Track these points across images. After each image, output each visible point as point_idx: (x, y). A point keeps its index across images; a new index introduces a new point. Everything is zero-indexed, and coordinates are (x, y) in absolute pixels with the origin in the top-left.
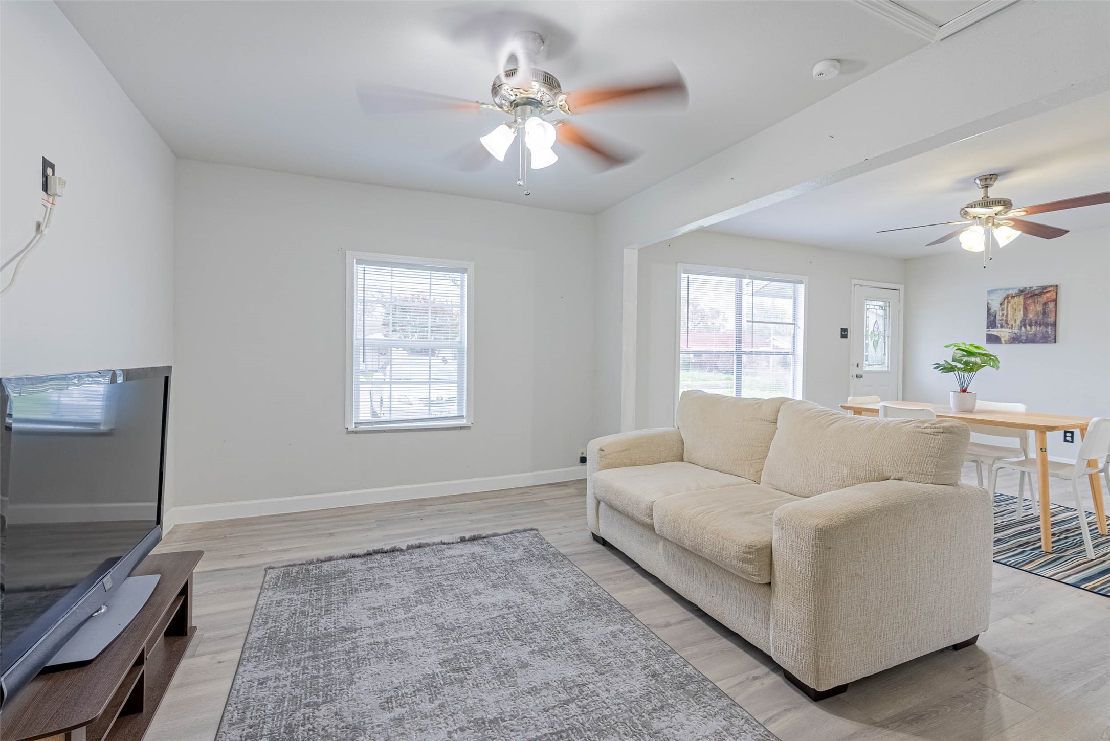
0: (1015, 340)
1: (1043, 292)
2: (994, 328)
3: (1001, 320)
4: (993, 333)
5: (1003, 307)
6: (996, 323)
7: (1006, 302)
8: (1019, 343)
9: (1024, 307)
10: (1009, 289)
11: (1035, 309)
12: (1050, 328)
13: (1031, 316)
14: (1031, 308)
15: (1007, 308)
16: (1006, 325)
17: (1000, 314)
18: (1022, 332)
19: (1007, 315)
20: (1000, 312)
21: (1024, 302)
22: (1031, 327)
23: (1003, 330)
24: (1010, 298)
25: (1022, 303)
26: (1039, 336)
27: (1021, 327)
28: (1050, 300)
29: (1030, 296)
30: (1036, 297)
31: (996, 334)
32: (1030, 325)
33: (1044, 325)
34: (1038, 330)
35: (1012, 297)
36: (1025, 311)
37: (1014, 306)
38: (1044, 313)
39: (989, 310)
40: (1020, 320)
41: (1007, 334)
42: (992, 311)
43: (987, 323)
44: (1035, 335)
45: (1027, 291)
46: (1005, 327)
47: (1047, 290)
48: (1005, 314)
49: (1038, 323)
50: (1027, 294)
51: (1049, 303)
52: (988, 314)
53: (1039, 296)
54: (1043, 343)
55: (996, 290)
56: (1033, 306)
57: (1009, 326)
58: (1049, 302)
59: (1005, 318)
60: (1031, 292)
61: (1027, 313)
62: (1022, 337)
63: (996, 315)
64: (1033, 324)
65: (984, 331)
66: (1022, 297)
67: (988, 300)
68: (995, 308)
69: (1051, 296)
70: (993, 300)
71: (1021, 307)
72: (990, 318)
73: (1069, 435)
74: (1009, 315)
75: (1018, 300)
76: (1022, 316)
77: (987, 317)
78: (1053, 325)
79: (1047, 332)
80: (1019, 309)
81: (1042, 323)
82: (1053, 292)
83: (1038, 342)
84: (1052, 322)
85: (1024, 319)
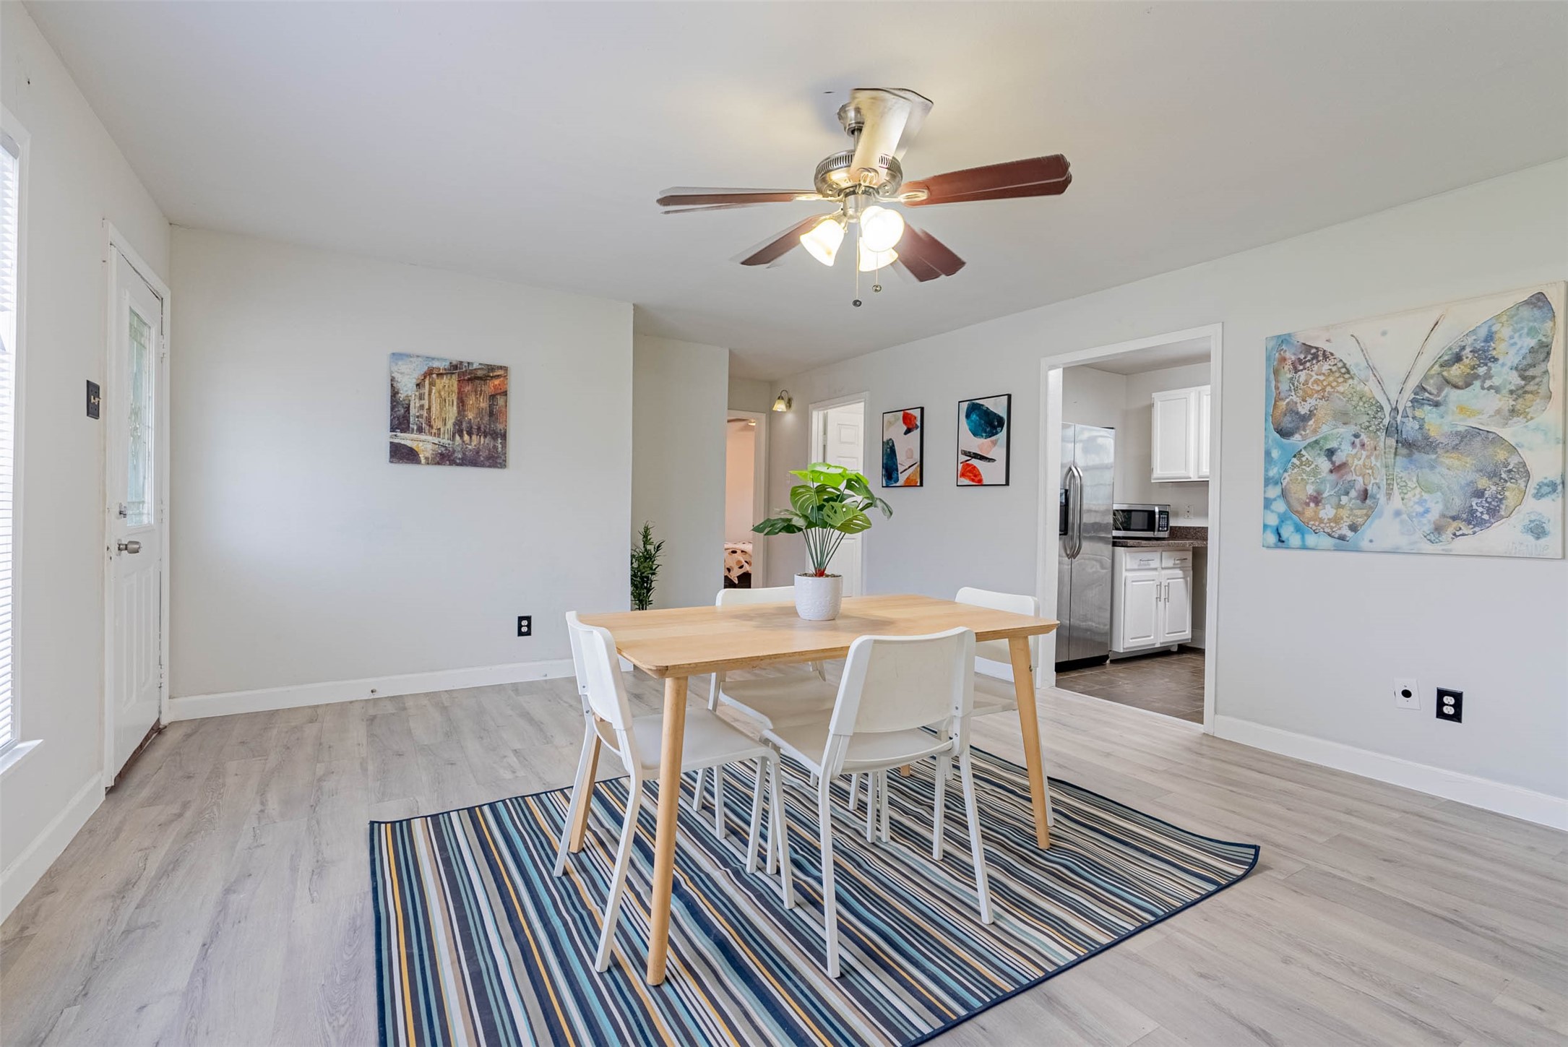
0: (444, 458)
1: (489, 376)
2: (405, 432)
3: (418, 417)
4: (403, 442)
5: (421, 391)
6: (408, 422)
7: (427, 382)
8: (450, 464)
9: (458, 398)
10: (433, 359)
11: (477, 404)
12: (500, 441)
13: (470, 415)
14: (471, 401)
15: (430, 395)
16: (427, 428)
17: (417, 405)
18: (457, 444)
19: (429, 409)
20: (417, 400)
21: (459, 389)
22: (471, 437)
23: (423, 437)
24: (434, 376)
25: (456, 390)
26: (484, 454)
27: (454, 436)
28: (499, 391)
29: (469, 380)
30: (478, 382)
31: (409, 443)
32: (470, 434)
33: (491, 435)
34: (482, 442)
36: (461, 404)
37: (442, 393)
38: (491, 414)
39: (394, 393)
40: (454, 420)
41: (430, 446)
42: (402, 396)
43: (391, 421)
44: (478, 453)
45: (464, 369)
46: (426, 431)
47: (495, 374)
48: (427, 407)
49: (483, 430)
50: (464, 374)
51: (498, 397)
52: (392, 401)
53: (483, 382)
54: (490, 466)
55: (409, 356)
56: (474, 398)
57: (434, 431)
58: (497, 394)
59: (425, 414)
60: (471, 372)
61: (464, 411)
62: (456, 455)
63: (409, 405)
64: (475, 431)
65: (383, 437)
66: (455, 377)
67: (391, 372)
68: (407, 391)
69: (499, 385)
70: (402, 373)
71: (455, 397)
72: (397, 409)
73: (525, 623)
74: (433, 409)
75: (451, 383)
76: (456, 415)
77: (389, 410)
78: (504, 436)
79: (495, 447)
80: (451, 400)
81: (487, 430)
82: (502, 379)
83: (483, 466)
84: (503, 432)
85: (459, 421)
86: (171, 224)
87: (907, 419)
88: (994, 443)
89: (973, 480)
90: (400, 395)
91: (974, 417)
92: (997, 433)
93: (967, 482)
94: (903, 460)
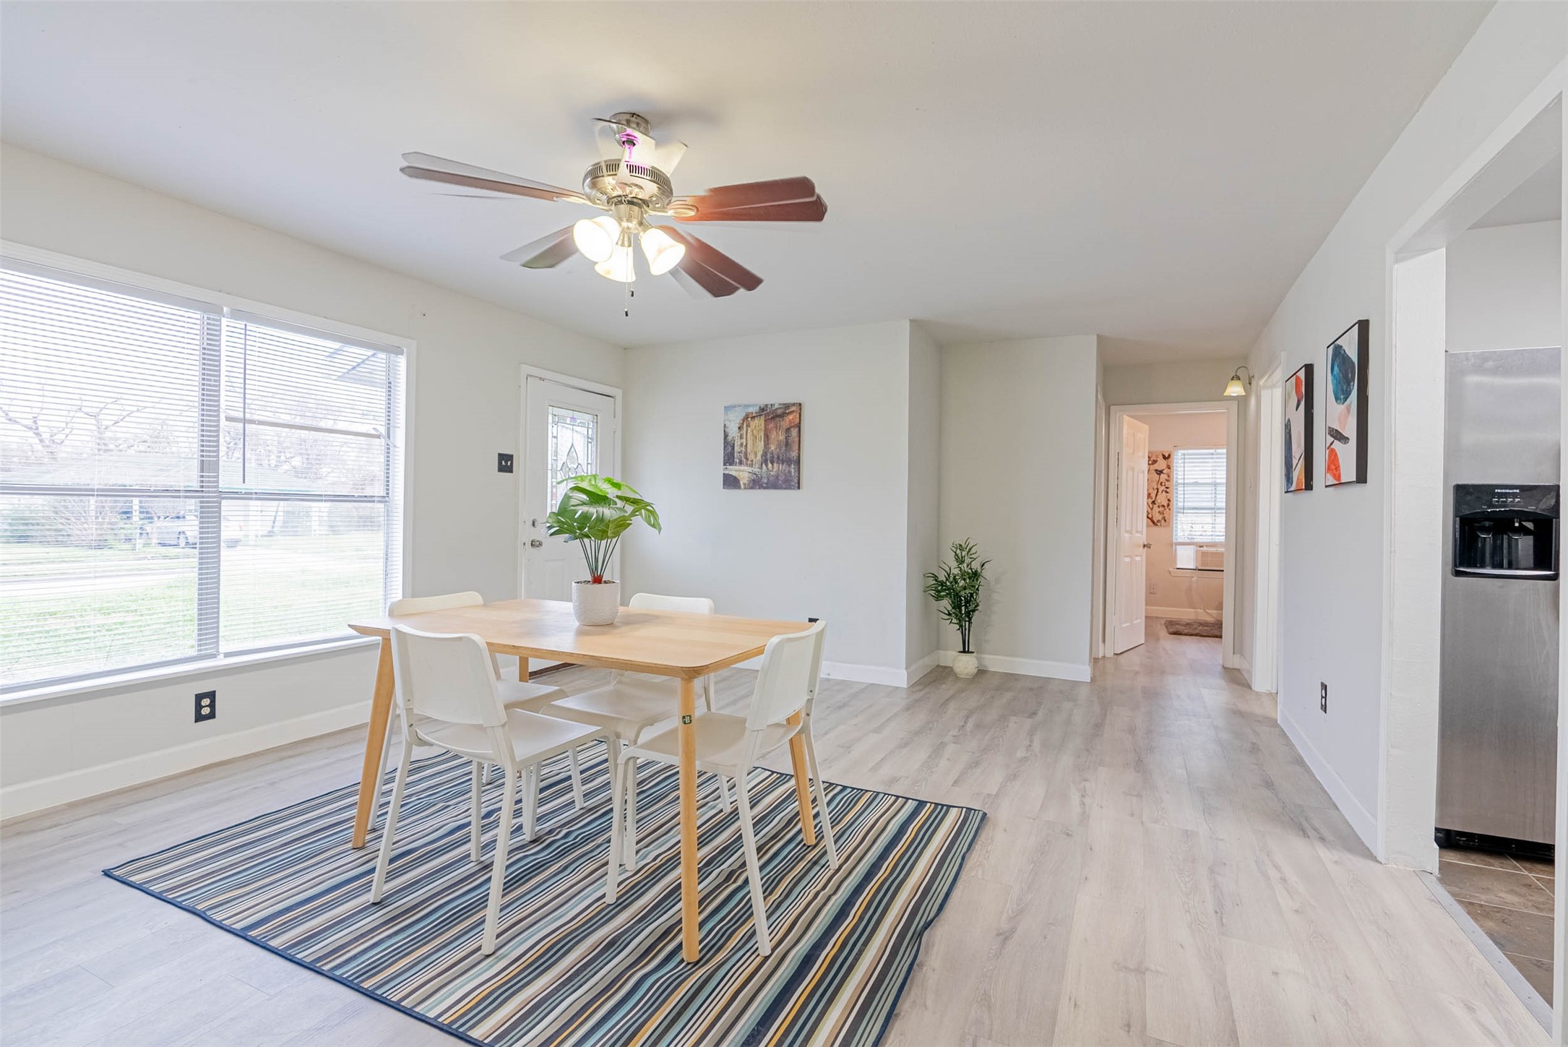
0: (756, 483)
1: (786, 413)
2: (732, 465)
3: (739, 453)
4: (730, 473)
5: (741, 433)
6: (734, 458)
7: (745, 425)
8: (759, 488)
9: (765, 435)
10: (749, 406)
11: (777, 438)
12: (793, 466)
13: (773, 447)
14: (773, 436)
15: (747, 435)
16: (745, 460)
17: (739, 443)
18: (763, 471)
19: (746, 446)
20: (739, 440)
21: (765, 428)
22: (773, 465)
23: (743, 468)
24: (749, 419)
25: (763, 429)
26: (782, 478)
27: (762, 465)
28: (792, 425)
29: (772, 418)
30: (778, 419)
31: (734, 473)
32: (772, 463)
33: (787, 462)
34: (780, 469)
35: (752, 418)
36: (766, 440)
37: (754, 432)
38: (787, 444)
39: (726, 436)
40: (761, 453)
41: (747, 475)
42: (730, 438)
43: (724, 457)
44: (777, 477)
45: (769, 410)
46: (745, 463)
47: (790, 410)
48: (745, 444)
49: (781, 458)
50: (768, 414)
51: (792, 430)
52: (725, 442)
53: (781, 419)
54: (786, 489)
55: (734, 407)
56: (775, 433)
57: (749, 462)
58: (792, 427)
59: (744, 450)
60: (773, 412)
61: (768, 444)
62: (763, 480)
63: (734, 444)
64: (775, 459)
65: (719, 470)
66: (763, 418)
67: (725, 421)
68: (733, 434)
69: (795, 419)
70: (730, 421)
71: (762, 434)
72: (727, 448)
74: (749, 446)
75: (759, 423)
76: (763, 448)
78: (799, 463)
79: (790, 472)
80: (760, 437)
81: (784, 458)
82: (797, 414)
83: (781, 488)
84: (797, 458)
85: (765, 452)
86: (625, 349)
90: (728, 437)
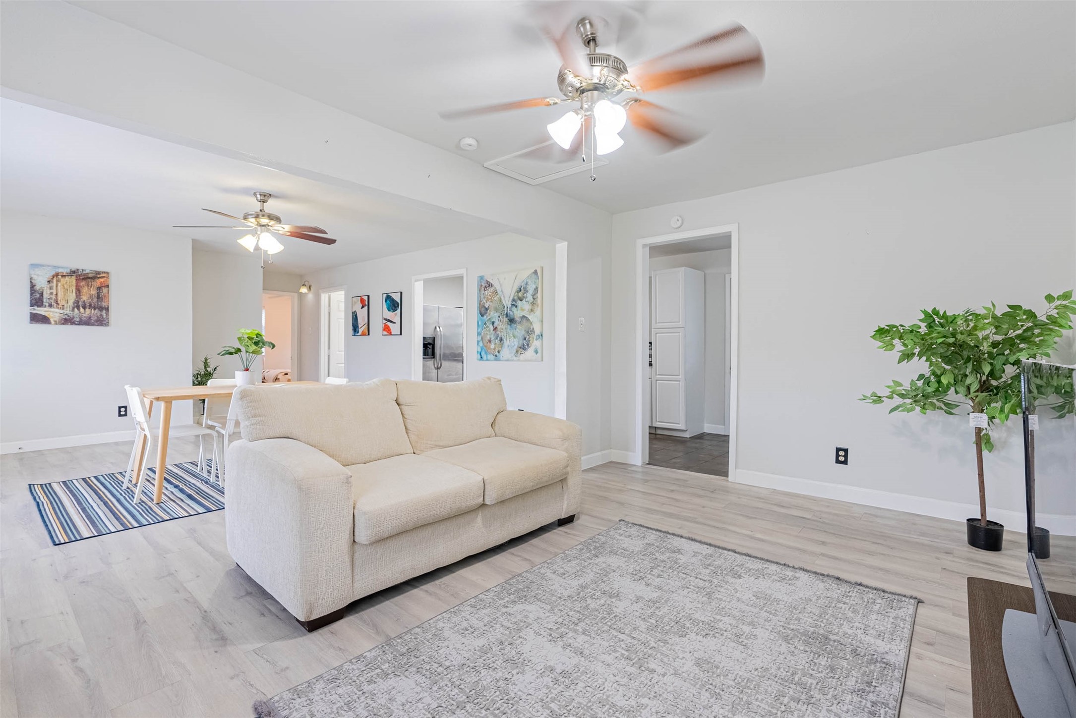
0: (67, 321)
1: (97, 277)
2: (40, 307)
3: (49, 299)
4: (39, 312)
5: (51, 285)
6: (43, 302)
7: (55, 280)
8: (71, 324)
9: (76, 289)
10: (59, 267)
11: (88, 293)
12: (104, 312)
13: (84, 298)
14: (85, 290)
15: (57, 287)
17: (49, 292)
18: (76, 313)
19: (57, 294)
20: (48, 290)
21: (77, 284)
22: (85, 310)
23: (52, 309)
24: (60, 277)
25: (75, 285)
26: (94, 319)
27: (73, 309)
28: (104, 285)
29: (83, 279)
30: (89, 280)
31: (43, 313)
32: (84, 308)
33: (99, 309)
34: (93, 313)
35: (62, 276)
36: (78, 292)
37: (65, 286)
38: (98, 297)
39: (32, 286)
40: (73, 301)
41: (57, 315)
42: (37, 288)
43: (31, 301)
44: (90, 318)
45: (80, 273)
46: (55, 306)
47: (100, 276)
48: (55, 293)
49: (93, 306)
50: (80, 275)
51: (103, 288)
52: (31, 291)
53: (93, 280)
54: (97, 325)
55: (42, 266)
56: (87, 289)
57: (60, 306)
58: (102, 287)
59: (54, 297)
60: (84, 275)
61: (80, 295)
62: (75, 319)
63: (43, 292)
64: (87, 306)
65: (26, 310)
66: (74, 277)
67: (30, 274)
68: (41, 285)
69: (104, 282)
70: (38, 275)
71: (74, 288)
72: (34, 295)
73: (123, 409)
74: (59, 295)
75: (71, 280)
76: (75, 298)
77: (29, 295)
78: (107, 309)
79: (101, 315)
80: (71, 290)
81: (96, 306)
82: (105, 278)
83: (93, 325)
84: (106, 307)
85: (77, 301)
87: (362, 301)
88: (396, 314)
89: (388, 332)
90: (36, 287)
91: (388, 302)
92: (396, 310)
93: (386, 333)
94: (362, 321)
